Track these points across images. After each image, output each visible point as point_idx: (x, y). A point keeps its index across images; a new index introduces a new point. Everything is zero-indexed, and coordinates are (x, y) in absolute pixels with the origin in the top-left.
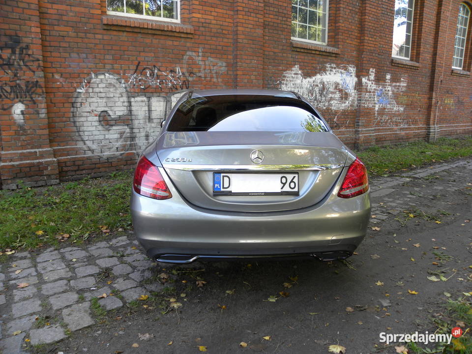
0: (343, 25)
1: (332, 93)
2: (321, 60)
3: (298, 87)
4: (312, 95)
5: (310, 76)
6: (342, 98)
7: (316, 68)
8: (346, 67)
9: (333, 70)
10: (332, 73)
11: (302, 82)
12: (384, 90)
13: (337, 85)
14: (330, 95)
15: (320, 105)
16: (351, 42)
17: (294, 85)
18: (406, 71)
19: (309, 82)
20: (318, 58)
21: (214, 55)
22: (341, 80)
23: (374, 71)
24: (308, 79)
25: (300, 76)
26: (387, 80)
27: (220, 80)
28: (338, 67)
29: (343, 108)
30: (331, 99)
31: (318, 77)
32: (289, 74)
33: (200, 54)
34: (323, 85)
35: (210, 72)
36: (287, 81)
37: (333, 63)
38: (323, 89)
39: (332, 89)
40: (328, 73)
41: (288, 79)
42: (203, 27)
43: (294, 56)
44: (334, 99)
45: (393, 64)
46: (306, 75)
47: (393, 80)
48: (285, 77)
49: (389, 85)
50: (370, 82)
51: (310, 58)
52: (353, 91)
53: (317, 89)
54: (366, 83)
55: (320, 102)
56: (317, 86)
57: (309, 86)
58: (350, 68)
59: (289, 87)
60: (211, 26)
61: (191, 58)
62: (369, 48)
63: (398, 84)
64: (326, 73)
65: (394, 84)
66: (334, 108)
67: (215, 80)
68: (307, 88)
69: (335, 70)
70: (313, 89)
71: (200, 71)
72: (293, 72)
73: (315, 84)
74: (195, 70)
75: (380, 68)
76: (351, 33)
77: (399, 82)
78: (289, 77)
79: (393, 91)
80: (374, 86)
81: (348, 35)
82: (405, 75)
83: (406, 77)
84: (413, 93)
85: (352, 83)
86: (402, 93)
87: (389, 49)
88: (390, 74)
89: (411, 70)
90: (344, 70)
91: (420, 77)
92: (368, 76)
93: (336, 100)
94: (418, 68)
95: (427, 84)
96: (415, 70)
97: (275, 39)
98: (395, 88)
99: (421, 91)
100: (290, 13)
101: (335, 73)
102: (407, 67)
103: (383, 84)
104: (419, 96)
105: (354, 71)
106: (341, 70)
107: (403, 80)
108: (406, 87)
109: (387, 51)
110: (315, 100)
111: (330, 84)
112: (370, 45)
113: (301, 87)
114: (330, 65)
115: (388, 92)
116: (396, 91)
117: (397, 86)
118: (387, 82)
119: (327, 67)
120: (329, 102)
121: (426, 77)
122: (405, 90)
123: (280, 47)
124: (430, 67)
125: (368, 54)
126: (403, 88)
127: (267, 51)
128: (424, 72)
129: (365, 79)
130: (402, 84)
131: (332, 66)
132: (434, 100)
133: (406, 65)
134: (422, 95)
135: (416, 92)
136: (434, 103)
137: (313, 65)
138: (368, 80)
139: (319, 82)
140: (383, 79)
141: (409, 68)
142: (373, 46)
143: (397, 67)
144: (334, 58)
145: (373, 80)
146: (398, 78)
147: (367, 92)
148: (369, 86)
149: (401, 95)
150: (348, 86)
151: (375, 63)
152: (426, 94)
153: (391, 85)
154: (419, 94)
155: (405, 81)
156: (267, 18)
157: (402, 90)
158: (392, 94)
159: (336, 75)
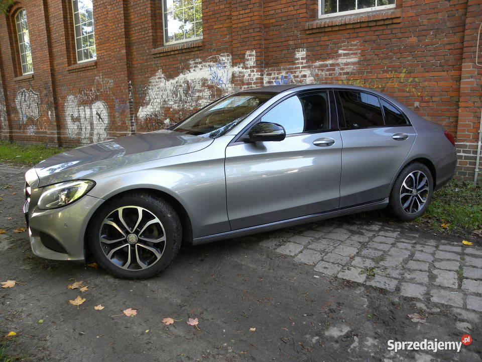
1: (200, 91)
2: (183, 58)
3: (162, 90)
4: (177, 96)
5: (173, 78)
6: (213, 96)
7: (178, 68)
8: (216, 57)
9: (198, 65)
10: (196, 69)
11: (165, 84)
12: (292, 76)
13: (204, 82)
14: (197, 94)
15: (186, 106)
16: (221, 26)
17: (158, 88)
19: (172, 83)
20: (179, 57)
21: (107, 76)
22: (211, 74)
23: (254, 53)
24: (171, 81)
25: (163, 79)
26: (298, 59)
27: (111, 92)
28: (204, 60)
30: (199, 98)
31: (181, 77)
32: (154, 80)
33: (101, 77)
34: (188, 84)
35: (106, 88)
36: (152, 86)
37: (198, 58)
38: (188, 88)
39: (198, 87)
40: (192, 70)
41: (153, 84)
42: (100, 59)
43: (156, 62)
44: (203, 98)
45: (308, 32)
46: (169, 77)
47: (311, 58)
48: (151, 82)
49: (302, 67)
50: (249, 70)
51: (171, 60)
52: (230, 85)
53: (181, 90)
54: (240, 72)
55: (186, 102)
56: (181, 86)
57: (172, 87)
58: (221, 58)
59: (154, 92)
60: (104, 57)
61: (98, 81)
62: (240, 25)
63: (330, 62)
64: (190, 71)
65: (318, 63)
67: (109, 93)
68: (171, 90)
69: (201, 65)
70: (176, 90)
71: (101, 88)
72: (157, 77)
73: (178, 84)
75: (278, 44)
76: (219, 15)
77: (332, 58)
78: (154, 82)
79: (317, 75)
80: (256, 75)
81: (215, 19)
82: (352, 43)
83: (356, 45)
84: (386, 71)
85: (227, 76)
86: (346, 76)
87: (297, 10)
88: (305, 50)
89: (372, 29)
90: (214, 62)
91: (411, 37)
92: (244, 63)
93: (206, 99)
94: (395, 21)
95: (448, 47)
96: (385, 27)
97: (141, 52)
98: (322, 70)
99: (418, 65)
100: (150, 25)
101: (201, 69)
102: (351, 27)
103: (288, 67)
104: (410, 77)
105: (228, 60)
106: (209, 64)
107: (345, 52)
108: (359, 63)
109: (293, 15)
110: (180, 101)
111: (196, 81)
112: (242, 20)
113: (165, 90)
114: (194, 60)
115: (302, 79)
116: (326, 75)
117: (326, 65)
118: (298, 63)
119: (191, 64)
120: (196, 101)
121: (437, 31)
122: (354, 70)
123: (145, 58)
124: (455, 5)
125: (241, 33)
126: (348, 67)
127: (136, 64)
128: (425, 22)
129: (239, 67)
130: (341, 61)
131: (197, 61)
132: (472, 80)
133: (346, 24)
134: (427, 74)
135: (396, 69)
136: (471, 88)
137: (175, 66)
138: (243, 68)
139: (182, 82)
140: (287, 60)
141: (361, 27)
142: (249, 19)
143: (323, 34)
144: (198, 52)
145: (254, 67)
146: (329, 51)
147: (243, 84)
148: (246, 77)
149: (342, 80)
150: (220, 80)
151: (254, 43)
152: (444, 71)
153: (309, 67)
154: (409, 73)
155: (352, 54)
156: (134, 37)
157: (345, 71)
158: (315, 80)
159: (203, 70)
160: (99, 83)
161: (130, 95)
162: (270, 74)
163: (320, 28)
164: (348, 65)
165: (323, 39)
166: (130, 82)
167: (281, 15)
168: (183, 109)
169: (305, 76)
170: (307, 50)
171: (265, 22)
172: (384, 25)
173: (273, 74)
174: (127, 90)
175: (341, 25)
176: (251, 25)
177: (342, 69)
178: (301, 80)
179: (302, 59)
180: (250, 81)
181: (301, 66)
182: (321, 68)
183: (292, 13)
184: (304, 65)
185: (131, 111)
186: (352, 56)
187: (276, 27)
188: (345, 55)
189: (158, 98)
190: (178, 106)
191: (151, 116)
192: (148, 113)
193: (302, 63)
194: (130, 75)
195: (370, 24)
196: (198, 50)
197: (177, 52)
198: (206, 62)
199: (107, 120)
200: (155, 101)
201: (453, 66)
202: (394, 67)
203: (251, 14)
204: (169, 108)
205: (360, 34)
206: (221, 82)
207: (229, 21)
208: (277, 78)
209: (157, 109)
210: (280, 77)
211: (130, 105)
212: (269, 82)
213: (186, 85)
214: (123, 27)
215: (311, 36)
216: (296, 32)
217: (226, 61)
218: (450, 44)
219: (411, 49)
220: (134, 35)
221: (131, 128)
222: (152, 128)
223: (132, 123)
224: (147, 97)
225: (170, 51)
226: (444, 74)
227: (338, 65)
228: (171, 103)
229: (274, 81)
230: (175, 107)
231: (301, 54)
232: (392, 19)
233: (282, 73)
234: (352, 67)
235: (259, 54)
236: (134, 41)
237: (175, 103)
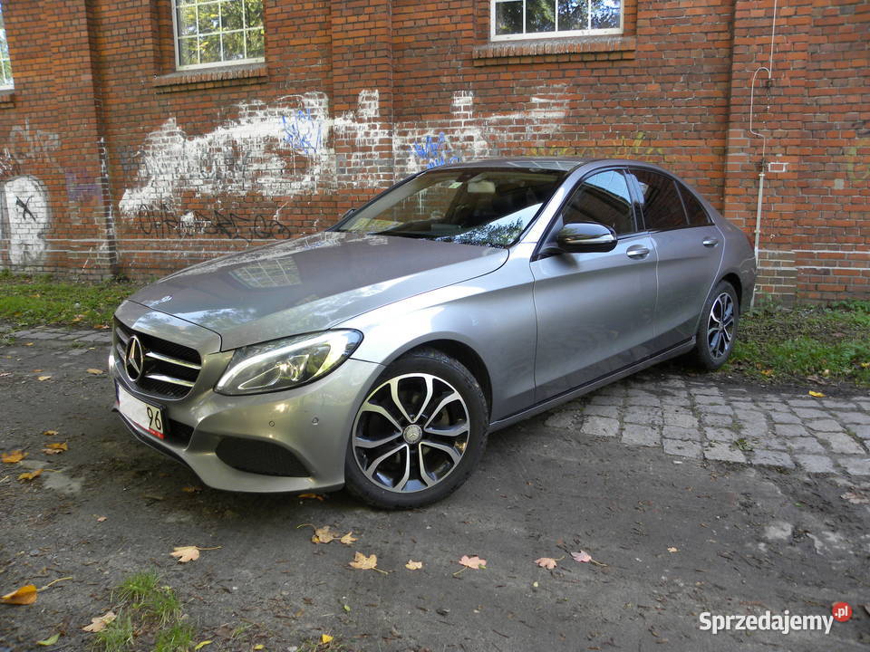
0: (276, 10)
1: (261, 161)
2: (224, 97)
3: (177, 158)
4: (210, 168)
5: (201, 134)
6: (289, 170)
7: (213, 116)
8: (295, 99)
9: (258, 112)
10: (253, 119)
11: (184, 147)
12: (446, 137)
13: (270, 144)
14: (256, 166)
15: (230, 188)
16: (307, 41)
17: (168, 154)
18: (560, 74)
19: (198, 145)
20: (215, 95)
21: (42, 126)
22: (284, 130)
23: (376, 94)
24: (198, 140)
25: (178, 136)
26: (458, 109)
27: (54, 160)
28: (270, 102)
29: (295, 192)
30: (259, 173)
31: (220, 133)
32: (157, 137)
33: (27, 127)
34: (235, 147)
35: (41, 150)
36: (154, 148)
37: (255, 98)
38: (236, 154)
39: (257, 152)
40: (243, 121)
41: (156, 145)
42: (25, 89)
43: (163, 103)
44: (266, 174)
45: (476, 64)
46: (192, 132)
47: (483, 108)
48: (150, 142)
49: (466, 123)
50: (366, 125)
51: (198, 99)
52: (324, 151)
53: (220, 158)
54: (348, 128)
55: (231, 181)
56: (219, 150)
57: (200, 152)
58: (305, 100)
59: (159, 160)
60: (35, 85)
61: (18, 134)
62: (350, 42)
63: (516, 116)
64: (239, 123)
65: (494, 118)
66: (271, 193)
67: (48, 160)
68: (196, 158)
69: (263, 112)
70: (209, 158)
71: (29, 151)
72: (165, 132)
73: (214, 147)
74: (24, 150)
75: (419, 81)
76: (302, 21)
77: (520, 110)
78: (158, 142)
79: (493, 137)
80: (379, 134)
81: (295, 28)
82: (555, 86)
83: (561, 90)
84: (612, 136)
85: (319, 132)
86: (543, 141)
87: (456, 24)
88: (471, 93)
89: (588, 65)
90: (291, 107)
91: (651, 83)
92: (356, 111)
93: (272, 175)
94: (626, 56)
95: (704, 102)
96: (610, 65)
97: (127, 81)
98: (502, 130)
99: (662, 128)
100: (149, 28)
101: (262, 119)
102: (554, 60)
103: (439, 122)
104: (650, 146)
105: (320, 104)
106: (281, 110)
107: (542, 101)
108: (566, 120)
109: (449, 32)
110: (218, 178)
111: (252, 142)
112: (351, 34)
113: (184, 157)
114: (249, 102)
115: (465, 143)
116: (509, 138)
117: (510, 122)
118: (458, 116)
119: (242, 110)
120: (253, 180)
121: (691, 77)
122: (558, 131)
123: (137, 93)
124: (714, 41)
125: (349, 56)
126: (549, 125)
127: (114, 104)
128: (672, 61)
129: (345, 119)
130: (536, 115)
131: (254, 103)
132: (742, 154)
133: (545, 55)
134: (675, 142)
135: (628, 133)
136: (742, 166)
137: (206, 111)
138: (353, 120)
139: (221, 142)
140: (438, 110)
141: (570, 61)
142: (366, 33)
143: (504, 69)
144: (258, 88)
145: (375, 119)
146: (514, 97)
147: (355, 149)
148: (360, 136)
149: (537, 148)
150: (303, 140)
151: (376, 76)
152: (701, 139)
153: (479, 123)
154: (648, 139)
155: (554, 104)
156: (110, 50)
157: (543, 132)
158: (489, 146)
159: (267, 121)
160: (20, 141)
161: (103, 165)
162: (405, 134)
163: (501, 57)
164: (547, 123)
165: (504, 76)
166: (102, 140)
167: (427, 30)
168: (223, 195)
169: (471, 139)
170: (475, 94)
171: (396, 40)
172: (608, 60)
173: (410, 133)
174: (96, 157)
175: (538, 55)
176: (370, 44)
177: (538, 129)
178: (463, 145)
179: (466, 108)
180: (367, 145)
181: (463, 121)
182: (500, 125)
183: (449, 28)
184: (469, 119)
185: (105, 198)
186: (555, 108)
187: (416, 51)
188: (542, 105)
189: (167, 173)
190: (213, 189)
191: (152, 207)
192: (145, 202)
193: (466, 116)
194: (103, 126)
195: (586, 58)
196: (257, 84)
197: (211, 85)
198: (275, 106)
199: (45, 215)
200: (161, 177)
201: (714, 131)
202: (624, 129)
203: (371, 25)
204: (194, 193)
205: (567, 74)
206: (306, 145)
207: (323, 32)
208: (419, 141)
209: (166, 194)
210: (424, 138)
211: (104, 186)
212: (403, 147)
213: (230, 148)
214: (85, 27)
215: (483, 70)
216: (454, 61)
217: (317, 106)
218: (709, 98)
219: (651, 101)
220: (109, 46)
221: (106, 231)
222: (154, 230)
223: (108, 221)
224: (142, 171)
225: (197, 83)
226: (701, 143)
227: (530, 121)
228: (198, 182)
229: (411, 145)
230: (208, 190)
231: (463, 101)
232: (621, 52)
233: (427, 131)
234: (555, 125)
235: (385, 97)
236: (109, 58)
237: (206, 182)
